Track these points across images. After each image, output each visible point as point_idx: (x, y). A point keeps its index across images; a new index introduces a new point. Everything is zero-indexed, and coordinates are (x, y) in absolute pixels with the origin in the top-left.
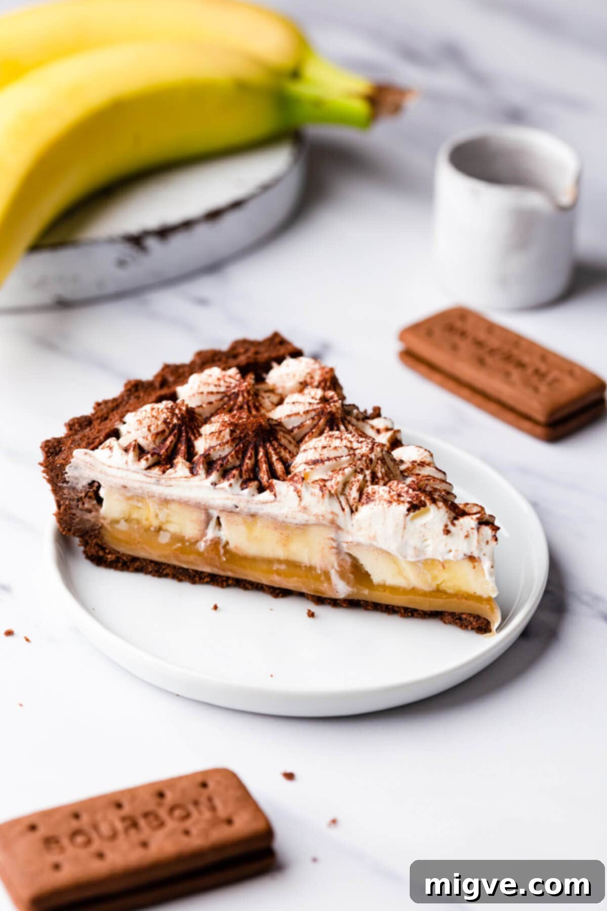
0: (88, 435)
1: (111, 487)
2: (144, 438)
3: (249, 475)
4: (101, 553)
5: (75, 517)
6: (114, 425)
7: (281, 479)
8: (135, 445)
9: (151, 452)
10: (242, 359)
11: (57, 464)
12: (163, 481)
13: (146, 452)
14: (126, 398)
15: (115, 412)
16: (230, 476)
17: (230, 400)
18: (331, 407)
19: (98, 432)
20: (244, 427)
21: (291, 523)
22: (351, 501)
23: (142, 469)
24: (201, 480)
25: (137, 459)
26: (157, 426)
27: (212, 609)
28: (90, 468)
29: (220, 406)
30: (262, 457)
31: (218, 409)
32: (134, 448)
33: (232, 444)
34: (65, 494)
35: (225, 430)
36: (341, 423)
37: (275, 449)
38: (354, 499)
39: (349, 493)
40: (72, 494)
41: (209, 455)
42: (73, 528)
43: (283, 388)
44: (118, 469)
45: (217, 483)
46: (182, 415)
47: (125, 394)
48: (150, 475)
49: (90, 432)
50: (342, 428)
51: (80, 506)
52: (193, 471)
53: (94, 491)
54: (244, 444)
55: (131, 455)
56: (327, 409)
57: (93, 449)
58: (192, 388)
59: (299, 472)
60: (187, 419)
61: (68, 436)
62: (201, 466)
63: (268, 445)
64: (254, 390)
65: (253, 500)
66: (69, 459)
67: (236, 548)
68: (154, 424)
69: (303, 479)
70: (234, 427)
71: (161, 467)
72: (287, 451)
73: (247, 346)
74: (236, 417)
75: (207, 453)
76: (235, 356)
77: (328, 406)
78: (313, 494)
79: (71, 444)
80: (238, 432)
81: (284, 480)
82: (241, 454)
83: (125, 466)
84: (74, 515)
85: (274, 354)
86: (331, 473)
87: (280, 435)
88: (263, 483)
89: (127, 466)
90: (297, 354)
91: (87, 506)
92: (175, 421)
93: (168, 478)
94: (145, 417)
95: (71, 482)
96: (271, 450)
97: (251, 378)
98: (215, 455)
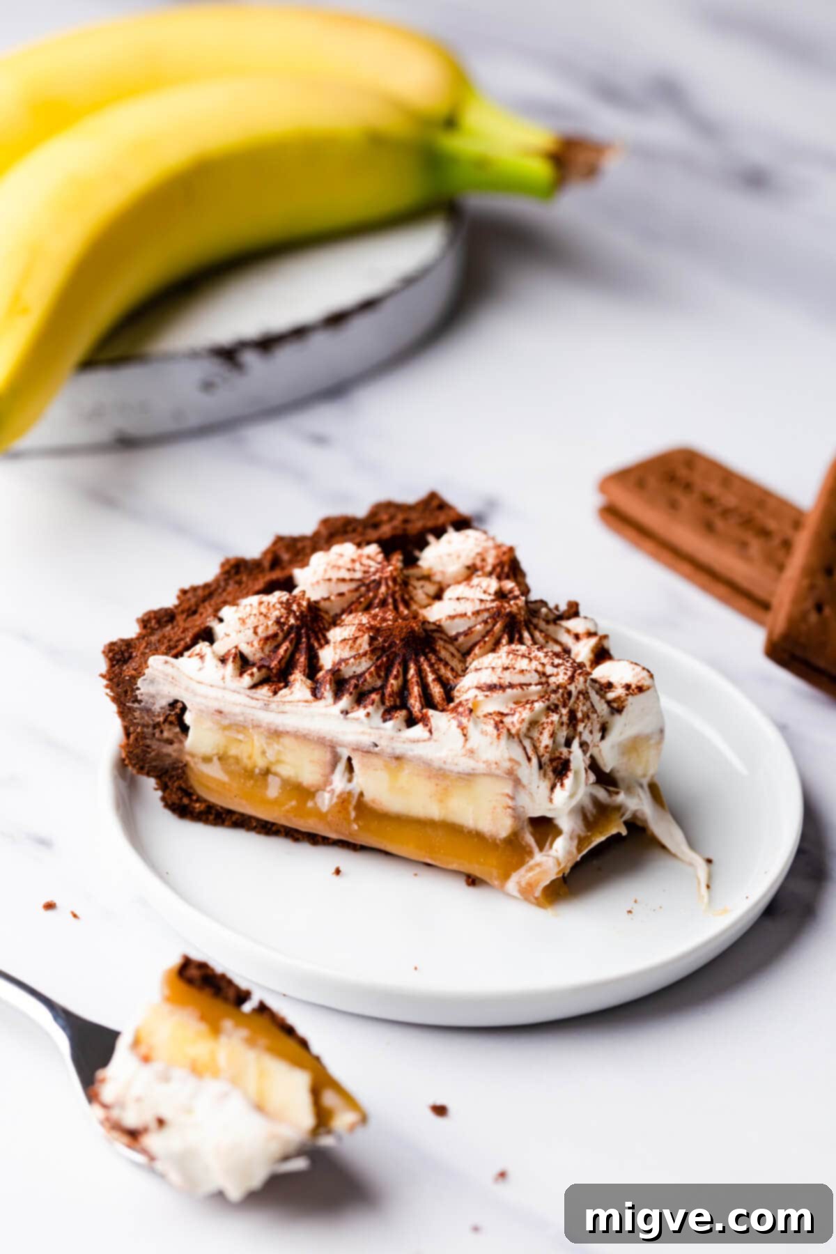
0: (169, 635)
1: (201, 711)
2: (248, 643)
3: (395, 701)
4: (186, 801)
5: (149, 750)
6: (206, 622)
7: (440, 708)
8: (236, 654)
9: (258, 664)
10: (386, 530)
11: (125, 676)
12: (273, 706)
13: (251, 663)
14: (222, 584)
15: (207, 604)
16: (369, 701)
17: (368, 590)
18: (511, 606)
19: (183, 632)
20: (389, 633)
21: (451, 771)
22: (541, 750)
23: (245, 689)
24: (327, 706)
25: (238, 672)
26: (267, 627)
27: (333, 874)
28: (172, 683)
29: (354, 599)
30: (413, 677)
31: (352, 603)
32: (234, 658)
33: (372, 657)
34: (135, 718)
35: (362, 636)
36: (524, 628)
37: (431, 666)
38: (547, 747)
39: (539, 739)
40: (146, 718)
41: (339, 670)
42: (147, 765)
43: (443, 573)
44: (212, 686)
45: (349, 711)
46: (302, 612)
47: (222, 578)
48: (255, 696)
49: (172, 632)
50: (526, 635)
51: (157, 735)
52: (316, 693)
53: (176, 714)
54: (388, 656)
55: (230, 667)
56: (505, 609)
57: (176, 656)
58: (315, 572)
59: (467, 700)
60: (309, 618)
61: (141, 637)
62: (328, 687)
63: (422, 659)
64: (402, 576)
65: (399, 737)
66: (142, 669)
67: (373, 801)
68: (262, 624)
69: (471, 711)
70: (375, 632)
71: (271, 686)
72: (449, 668)
73: (392, 510)
74: (379, 618)
75: (336, 668)
76: (376, 526)
77: (506, 605)
78: (484, 733)
79: (146, 648)
80: (380, 639)
81: (443, 710)
82: (383, 671)
83: (221, 683)
84: (148, 746)
85: (430, 524)
86: (513, 706)
87: (440, 644)
88: (414, 713)
89: (224, 682)
90: (462, 524)
91: (166, 735)
92: (292, 621)
93: (282, 701)
94: (250, 615)
95: (144, 701)
96: (426, 667)
97: (397, 560)
98: (347, 672)
